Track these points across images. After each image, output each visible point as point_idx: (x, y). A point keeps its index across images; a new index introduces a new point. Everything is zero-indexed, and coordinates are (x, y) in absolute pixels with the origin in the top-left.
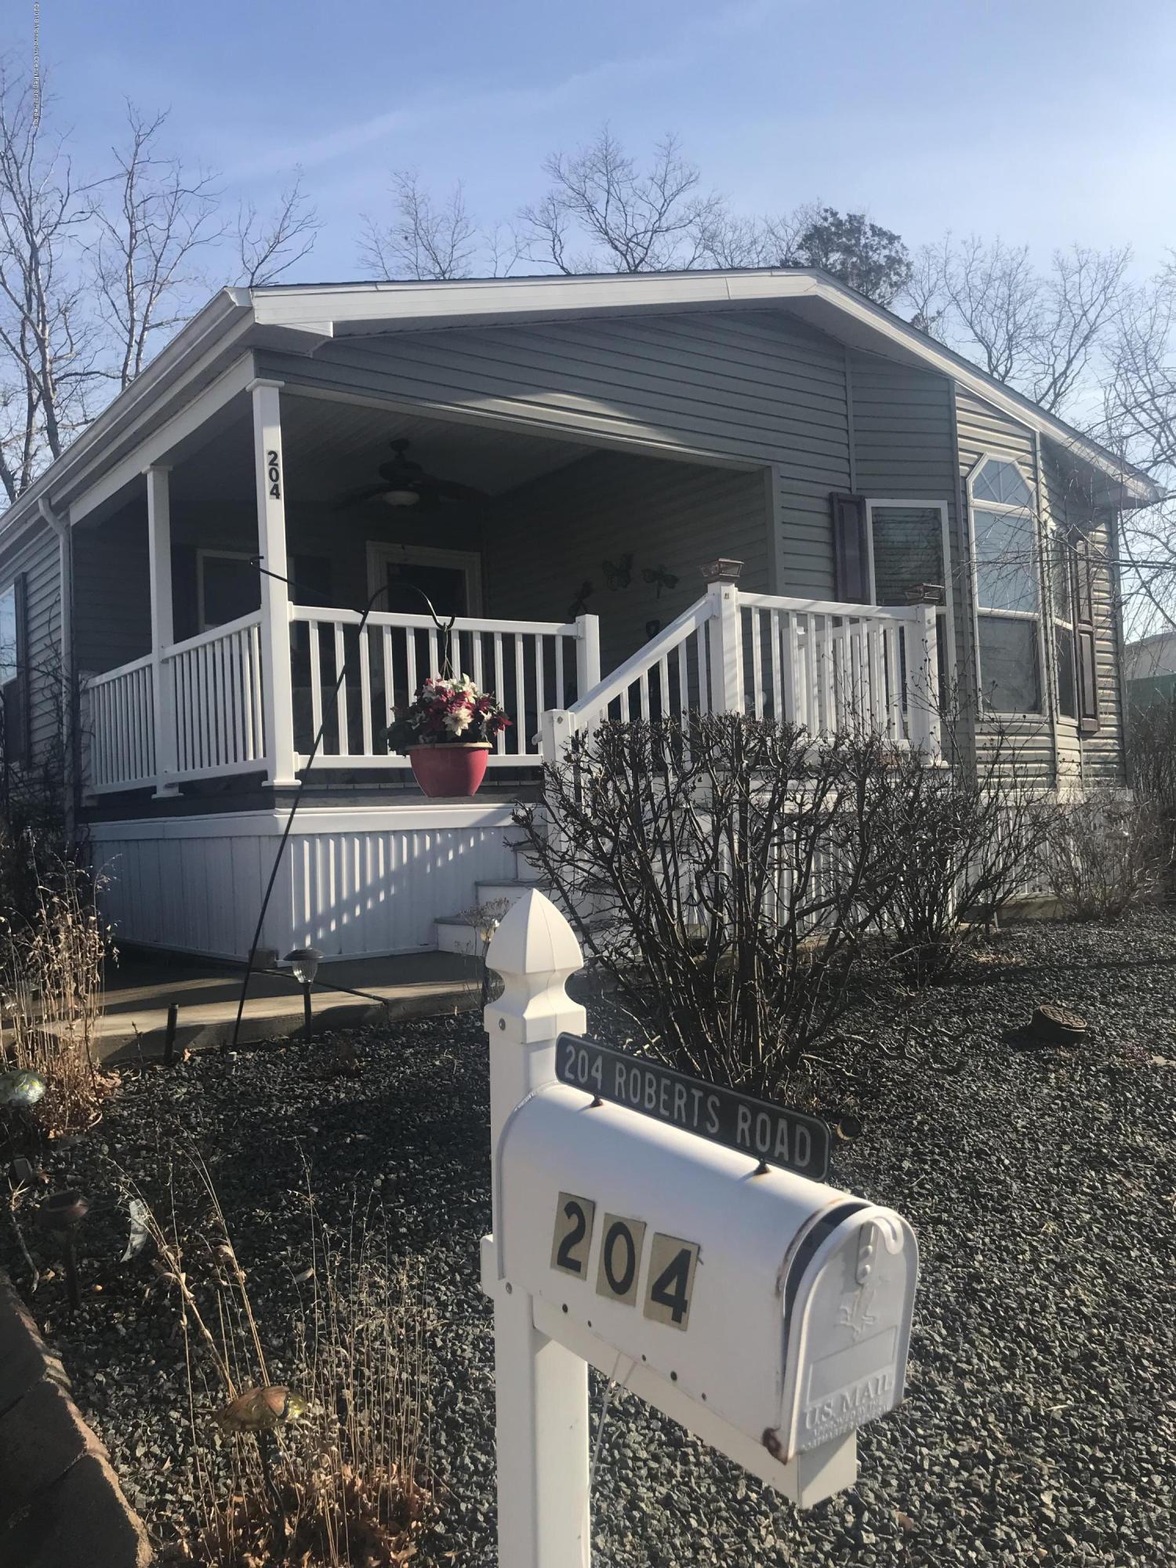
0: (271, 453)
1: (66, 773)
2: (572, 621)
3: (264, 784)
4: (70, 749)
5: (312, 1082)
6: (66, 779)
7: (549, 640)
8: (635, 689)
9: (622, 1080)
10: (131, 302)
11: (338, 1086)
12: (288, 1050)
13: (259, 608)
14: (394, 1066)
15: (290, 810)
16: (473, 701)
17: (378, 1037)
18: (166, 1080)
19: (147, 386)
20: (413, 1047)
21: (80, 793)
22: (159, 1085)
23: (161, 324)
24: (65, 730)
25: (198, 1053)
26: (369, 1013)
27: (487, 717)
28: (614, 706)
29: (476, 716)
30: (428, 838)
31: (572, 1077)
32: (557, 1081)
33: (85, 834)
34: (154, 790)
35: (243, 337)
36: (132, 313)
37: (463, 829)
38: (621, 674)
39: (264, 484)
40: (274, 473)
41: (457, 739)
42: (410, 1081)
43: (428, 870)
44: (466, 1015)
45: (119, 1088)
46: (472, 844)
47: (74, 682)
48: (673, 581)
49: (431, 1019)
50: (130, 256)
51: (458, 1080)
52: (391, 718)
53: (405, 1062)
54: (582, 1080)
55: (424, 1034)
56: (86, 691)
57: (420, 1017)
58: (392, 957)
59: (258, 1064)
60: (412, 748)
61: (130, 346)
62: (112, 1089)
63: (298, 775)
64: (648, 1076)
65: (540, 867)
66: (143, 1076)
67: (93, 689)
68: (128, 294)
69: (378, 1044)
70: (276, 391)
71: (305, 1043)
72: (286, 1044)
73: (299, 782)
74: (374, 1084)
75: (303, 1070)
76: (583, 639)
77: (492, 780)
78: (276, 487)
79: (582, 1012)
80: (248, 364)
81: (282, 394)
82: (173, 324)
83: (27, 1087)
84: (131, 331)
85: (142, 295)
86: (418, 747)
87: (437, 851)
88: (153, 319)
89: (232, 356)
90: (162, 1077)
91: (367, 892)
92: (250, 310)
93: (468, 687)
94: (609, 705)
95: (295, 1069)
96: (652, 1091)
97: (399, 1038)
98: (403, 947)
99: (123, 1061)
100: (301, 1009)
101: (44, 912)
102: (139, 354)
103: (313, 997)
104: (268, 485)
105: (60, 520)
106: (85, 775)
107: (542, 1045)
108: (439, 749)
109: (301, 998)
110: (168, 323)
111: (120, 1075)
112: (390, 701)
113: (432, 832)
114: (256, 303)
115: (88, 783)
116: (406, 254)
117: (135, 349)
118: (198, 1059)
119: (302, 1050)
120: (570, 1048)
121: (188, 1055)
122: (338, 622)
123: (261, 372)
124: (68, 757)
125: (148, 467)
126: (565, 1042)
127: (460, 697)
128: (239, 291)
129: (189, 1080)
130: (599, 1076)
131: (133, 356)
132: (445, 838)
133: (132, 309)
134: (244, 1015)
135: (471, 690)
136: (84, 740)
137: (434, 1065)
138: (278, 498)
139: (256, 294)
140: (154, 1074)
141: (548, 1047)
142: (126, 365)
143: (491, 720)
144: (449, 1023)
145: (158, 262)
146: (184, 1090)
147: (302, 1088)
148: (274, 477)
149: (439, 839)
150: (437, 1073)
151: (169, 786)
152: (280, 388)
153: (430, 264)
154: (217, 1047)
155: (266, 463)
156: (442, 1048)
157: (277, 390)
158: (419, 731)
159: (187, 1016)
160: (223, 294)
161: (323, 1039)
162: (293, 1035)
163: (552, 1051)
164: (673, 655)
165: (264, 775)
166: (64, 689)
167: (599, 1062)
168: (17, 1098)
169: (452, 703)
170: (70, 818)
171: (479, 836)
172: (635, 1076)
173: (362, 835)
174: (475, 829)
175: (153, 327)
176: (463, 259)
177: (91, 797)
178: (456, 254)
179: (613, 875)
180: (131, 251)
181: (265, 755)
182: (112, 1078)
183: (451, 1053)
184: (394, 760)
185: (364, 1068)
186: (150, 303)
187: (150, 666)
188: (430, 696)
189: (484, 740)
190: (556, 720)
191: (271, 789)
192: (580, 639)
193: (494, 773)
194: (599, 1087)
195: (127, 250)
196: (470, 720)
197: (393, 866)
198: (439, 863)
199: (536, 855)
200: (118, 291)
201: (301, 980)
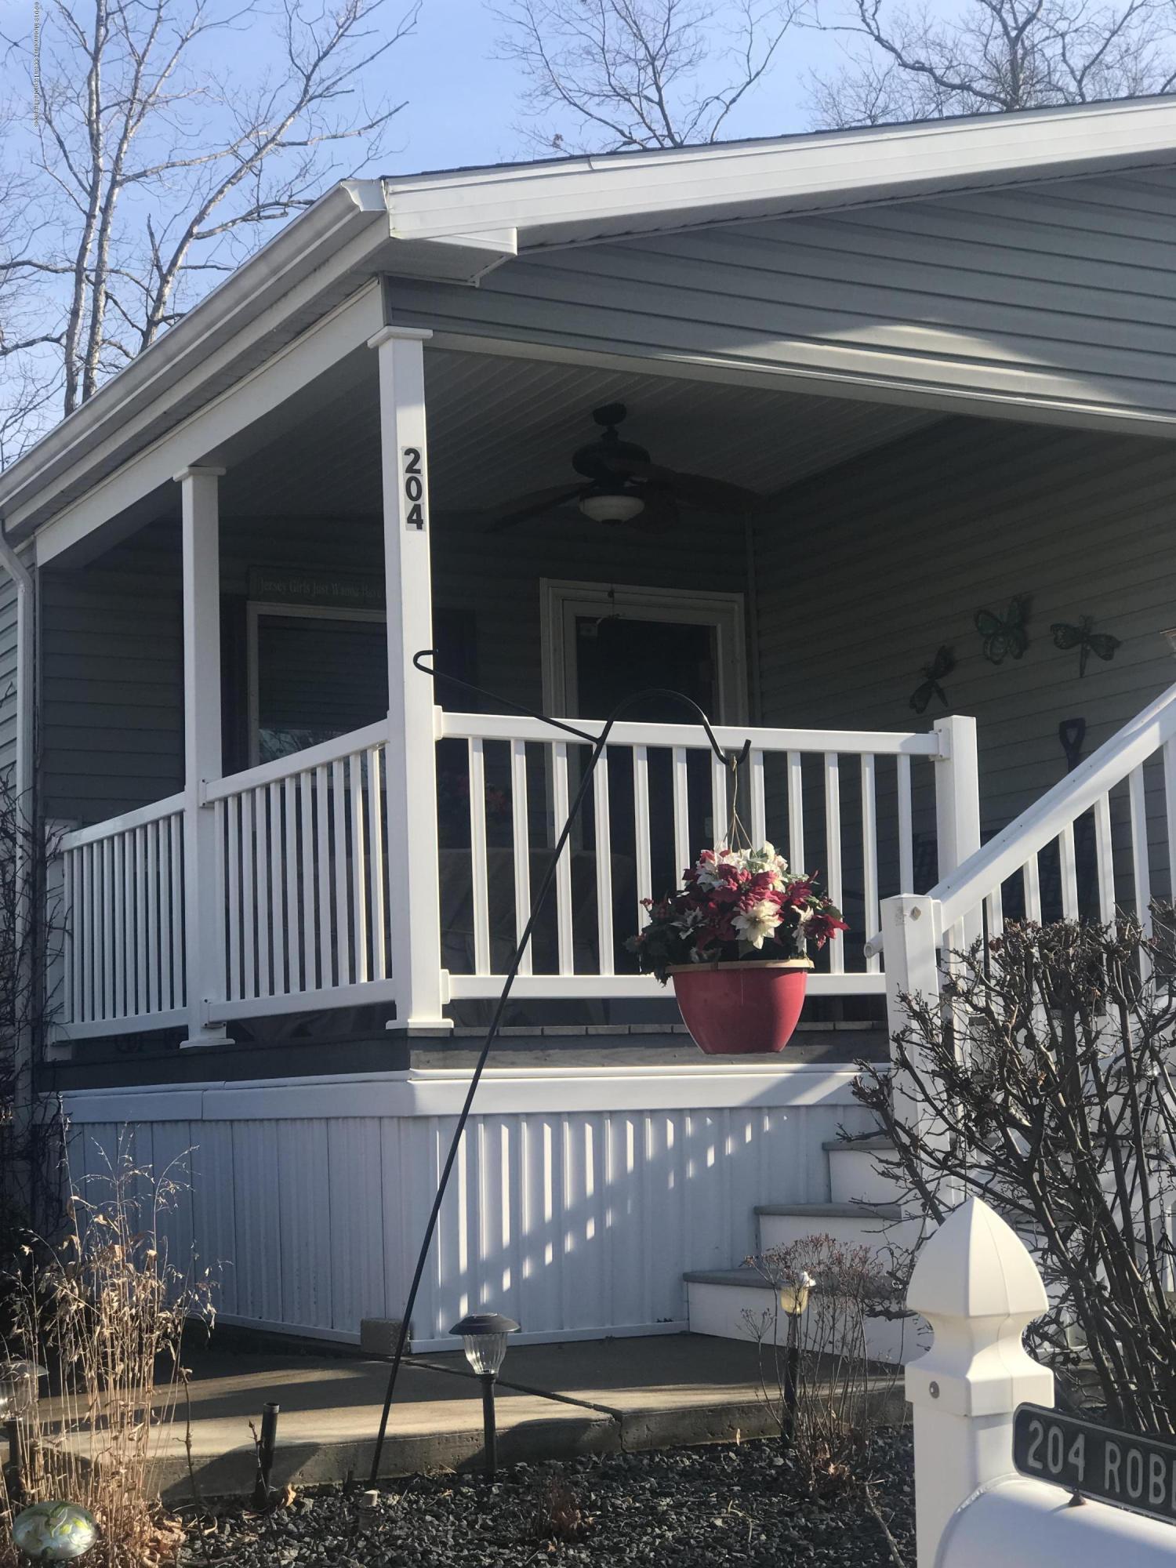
0: (408, 452)
1: (19, 1002)
2: (924, 727)
3: (390, 1025)
4: (27, 959)
5: (505, 1547)
6: (18, 1014)
7: (885, 764)
8: (1049, 857)
9: (1115, 1467)
10: (94, 138)
11: (552, 1555)
12: (457, 1492)
13: (385, 717)
14: (642, 1526)
15: (473, 1071)
16: (781, 888)
17: (607, 1477)
18: (261, 1536)
19: (193, 339)
20: (671, 1495)
21: (43, 1037)
22: (250, 1544)
23: (144, 174)
24: (19, 924)
25: (307, 1493)
26: (588, 1436)
27: (806, 915)
28: (1013, 888)
29: (787, 915)
30: (670, 1126)
31: (1038, 1465)
32: (1015, 1473)
33: (52, 1111)
34: (182, 1032)
35: (368, 260)
36: (95, 159)
37: (731, 1109)
38: (1024, 829)
39: (397, 503)
40: (413, 484)
41: (756, 954)
42: (674, 1551)
43: (672, 1184)
44: (755, 1445)
45: (184, 1546)
46: (749, 1137)
47: (37, 839)
48: (1109, 647)
49: (696, 1449)
50: (95, 59)
51: (757, 1552)
52: (644, 920)
53: (661, 1519)
54: (1055, 1470)
55: (684, 1474)
56: (58, 856)
57: (679, 1447)
58: (611, 1339)
59: (408, 1514)
60: (680, 968)
61: (90, 216)
62: (173, 1548)
63: (449, 1010)
64: (1154, 1458)
65: (897, 1178)
66: (221, 1529)
67: (71, 851)
68: (90, 123)
69: (609, 1488)
70: (419, 347)
71: (485, 1481)
72: (453, 1482)
73: (449, 1023)
74: (613, 1554)
75: (484, 1527)
76: (946, 760)
77: (816, 1019)
78: (417, 509)
79: (1049, 1376)
80: (373, 302)
81: (428, 349)
82: (165, 173)
83: (68, 1528)
84: (93, 193)
85: (111, 123)
86: (690, 968)
87: (686, 1149)
88: (129, 167)
89: (345, 289)
90: (253, 1530)
91: (565, 1221)
92: (381, 216)
93: (773, 864)
94: (1003, 885)
95: (471, 1525)
96: (1160, 1480)
97: (644, 1480)
98: (627, 1324)
99: (187, 1502)
100: (477, 1422)
101: (76, 1239)
102: (103, 230)
103: (499, 1402)
104: (404, 506)
105: (19, 555)
106: (52, 1004)
107: (992, 1420)
108: (728, 971)
109: (478, 1404)
110: (156, 171)
111: (184, 1524)
112: (645, 888)
113: (678, 1114)
114: (390, 203)
115: (56, 1019)
116: (584, 27)
117: (97, 223)
118: (309, 1503)
119: (481, 1494)
120: (1035, 1425)
121: (292, 1495)
122: (517, 740)
123: (396, 315)
124: (24, 972)
125: (185, 470)
126: (1026, 1416)
127: (760, 881)
128: (365, 185)
129: (300, 1538)
130: (1080, 1462)
131: (94, 235)
132: (700, 1126)
133: (95, 149)
134: (390, 1430)
135: (776, 870)
136: (53, 941)
137: (713, 1526)
138: (420, 527)
139: (391, 188)
140: (239, 1526)
141: (1000, 1424)
142: (83, 249)
143: (813, 921)
144: (727, 1457)
145: (139, 64)
146: (294, 1553)
147: (491, 1556)
148: (414, 493)
149: (689, 1127)
150: (720, 1539)
151: (212, 1026)
152: (425, 341)
153: (628, 45)
154: (337, 1484)
155: (401, 469)
156: (723, 1500)
157: (420, 345)
158: (691, 941)
159: (292, 1428)
160: (338, 192)
161: (515, 1478)
162: (463, 1466)
163: (1008, 1431)
164: (1119, 796)
165: (389, 1010)
166: (19, 852)
167: (1080, 1443)
168: (58, 1544)
169: (746, 894)
170: (23, 1083)
171: (760, 1125)
172: (1135, 1460)
173: (556, 1118)
174: (754, 1110)
175: (128, 179)
176: (689, 30)
177: (61, 1044)
178: (677, 23)
179: (1032, 1195)
180: (98, 50)
181: (389, 974)
182: (170, 1530)
183: (740, 1507)
184: (646, 985)
185: (592, 1527)
186: (125, 137)
187: (180, 814)
188: (709, 880)
189: (800, 956)
190: (907, 913)
191: (403, 1034)
192: (943, 760)
193: (817, 1006)
194: (1081, 1478)
195: (91, 47)
196: (777, 923)
197: (610, 1175)
198: (691, 1171)
199: (895, 1157)
200: (70, 118)
201: (478, 1368)
